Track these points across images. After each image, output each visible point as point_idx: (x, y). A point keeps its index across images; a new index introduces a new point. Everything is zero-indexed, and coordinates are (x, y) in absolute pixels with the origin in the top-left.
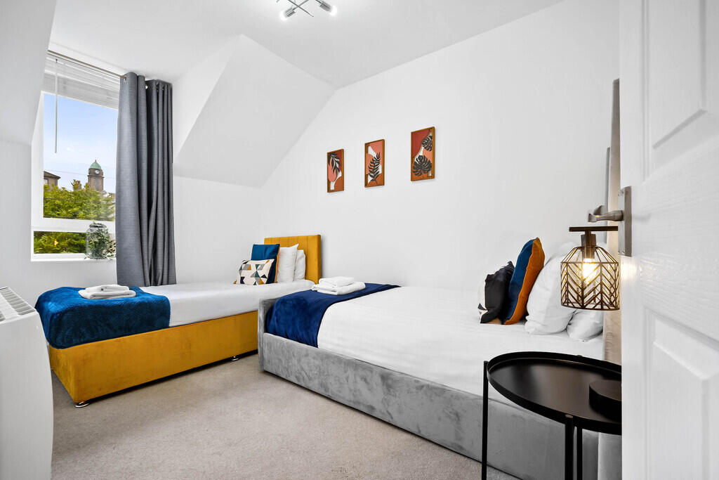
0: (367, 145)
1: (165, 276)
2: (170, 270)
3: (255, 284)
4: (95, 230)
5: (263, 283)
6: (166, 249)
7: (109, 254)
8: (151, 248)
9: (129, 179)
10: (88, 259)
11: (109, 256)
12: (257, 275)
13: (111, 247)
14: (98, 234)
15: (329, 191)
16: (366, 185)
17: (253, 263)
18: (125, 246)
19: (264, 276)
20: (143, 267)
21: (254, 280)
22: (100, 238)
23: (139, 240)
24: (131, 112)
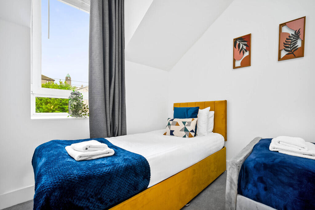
0: (281, 25)
1: (120, 129)
2: (123, 125)
3: (185, 137)
4: (75, 96)
5: (192, 136)
6: (120, 110)
7: (84, 113)
8: (111, 109)
9: (98, 58)
10: (70, 117)
11: (83, 115)
12: (186, 130)
13: (85, 108)
14: (76, 99)
15: (234, 67)
16: (280, 59)
17: (180, 121)
18: (95, 108)
19: (192, 131)
20: (107, 123)
21: (184, 133)
22: (77, 102)
23: (104, 103)
24: (99, 9)
